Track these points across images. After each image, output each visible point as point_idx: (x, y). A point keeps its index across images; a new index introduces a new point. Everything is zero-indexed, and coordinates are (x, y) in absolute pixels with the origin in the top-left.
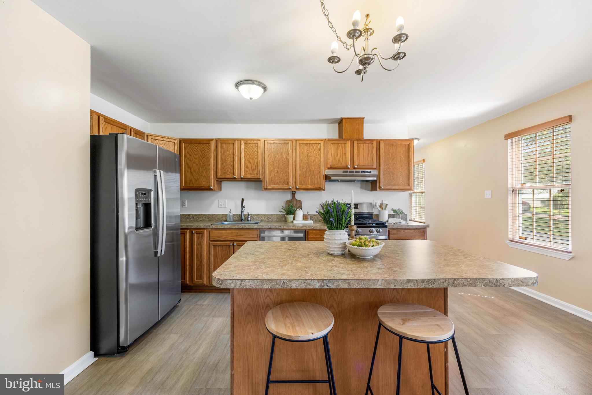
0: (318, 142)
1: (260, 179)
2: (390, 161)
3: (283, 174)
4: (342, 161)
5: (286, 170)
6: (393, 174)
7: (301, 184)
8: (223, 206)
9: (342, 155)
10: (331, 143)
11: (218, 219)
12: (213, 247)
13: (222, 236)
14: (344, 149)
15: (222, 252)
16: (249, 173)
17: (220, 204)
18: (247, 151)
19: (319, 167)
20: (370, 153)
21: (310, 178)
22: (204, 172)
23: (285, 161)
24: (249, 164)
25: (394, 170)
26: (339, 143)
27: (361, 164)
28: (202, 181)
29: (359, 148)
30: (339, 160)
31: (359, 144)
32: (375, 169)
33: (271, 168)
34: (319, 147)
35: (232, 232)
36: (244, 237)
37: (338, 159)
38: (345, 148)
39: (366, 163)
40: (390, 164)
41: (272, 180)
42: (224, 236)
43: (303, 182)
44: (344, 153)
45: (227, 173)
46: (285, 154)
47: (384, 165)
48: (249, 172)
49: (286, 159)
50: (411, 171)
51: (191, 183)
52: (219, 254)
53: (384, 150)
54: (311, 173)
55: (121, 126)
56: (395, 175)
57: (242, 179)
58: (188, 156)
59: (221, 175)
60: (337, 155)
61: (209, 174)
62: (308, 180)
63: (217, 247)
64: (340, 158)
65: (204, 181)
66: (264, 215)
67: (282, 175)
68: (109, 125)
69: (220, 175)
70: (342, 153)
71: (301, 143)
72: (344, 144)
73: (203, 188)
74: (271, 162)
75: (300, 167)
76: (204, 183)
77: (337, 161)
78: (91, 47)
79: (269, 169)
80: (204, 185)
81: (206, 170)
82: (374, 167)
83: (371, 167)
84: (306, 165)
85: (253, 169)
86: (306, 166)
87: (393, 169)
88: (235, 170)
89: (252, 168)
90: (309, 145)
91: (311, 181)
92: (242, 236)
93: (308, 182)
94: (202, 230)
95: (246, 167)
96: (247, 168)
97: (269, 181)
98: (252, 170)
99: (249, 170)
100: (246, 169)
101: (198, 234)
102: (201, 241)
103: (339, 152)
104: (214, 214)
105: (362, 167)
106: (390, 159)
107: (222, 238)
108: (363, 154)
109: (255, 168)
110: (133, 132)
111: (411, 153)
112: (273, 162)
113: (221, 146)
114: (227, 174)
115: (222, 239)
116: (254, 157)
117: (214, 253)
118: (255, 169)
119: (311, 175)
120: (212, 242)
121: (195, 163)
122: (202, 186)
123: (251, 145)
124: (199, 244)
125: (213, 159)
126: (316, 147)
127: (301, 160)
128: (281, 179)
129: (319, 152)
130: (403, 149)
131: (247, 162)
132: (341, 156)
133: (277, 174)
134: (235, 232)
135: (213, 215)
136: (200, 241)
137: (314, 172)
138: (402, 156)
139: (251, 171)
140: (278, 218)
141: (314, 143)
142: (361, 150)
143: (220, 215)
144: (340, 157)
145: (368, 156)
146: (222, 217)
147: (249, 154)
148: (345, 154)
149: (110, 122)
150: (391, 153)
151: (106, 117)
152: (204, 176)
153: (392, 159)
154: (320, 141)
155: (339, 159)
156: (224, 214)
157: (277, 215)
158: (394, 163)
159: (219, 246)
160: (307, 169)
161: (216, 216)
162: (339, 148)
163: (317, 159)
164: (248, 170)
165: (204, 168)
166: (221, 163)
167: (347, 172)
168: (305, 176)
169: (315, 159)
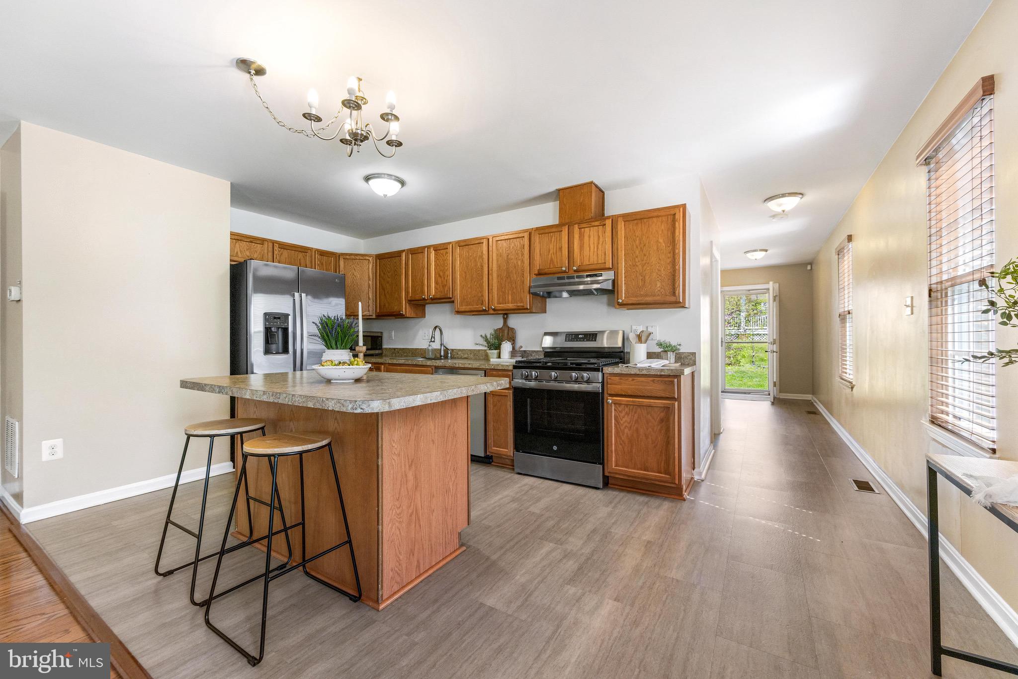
0: (520, 235)
1: (450, 298)
2: (637, 252)
3: (477, 289)
4: (555, 261)
5: (481, 282)
6: (642, 276)
7: (499, 303)
8: (427, 337)
9: (556, 253)
10: (539, 234)
11: (421, 354)
14: (558, 242)
16: (439, 292)
17: (424, 334)
18: (438, 261)
19: (523, 274)
20: (601, 243)
21: (510, 292)
22: (397, 294)
23: (479, 270)
24: (439, 280)
25: (645, 267)
26: (550, 233)
27: (586, 262)
28: (394, 306)
29: (581, 236)
30: (552, 260)
31: (583, 230)
32: (609, 269)
33: (463, 282)
34: (522, 243)
37: (550, 258)
38: (560, 239)
39: (593, 259)
40: (637, 257)
41: (464, 299)
43: (501, 300)
44: (559, 248)
45: (418, 292)
46: (479, 259)
47: (625, 260)
48: (439, 290)
49: (480, 267)
50: (677, 267)
51: (385, 309)
53: (625, 233)
54: (511, 285)
55: (300, 250)
56: (647, 278)
57: (432, 300)
58: (382, 275)
60: (549, 252)
61: (400, 295)
64: (553, 256)
65: (396, 305)
67: (476, 291)
68: (285, 250)
69: (410, 295)
70: (557, 248)
71: (499, 241)
72: (558, 233)
73: (395, 313)
74: (463, 273)
75: (498, 276)
77: (549, 263)
78: (231, 183)
79: (460, 284)
81: (398, 291)
82: (607, 266)
83: (602, 266)
84: (506, 273)
86: (505, 275)
87: (643, 267)
88: (425, 288)
89: (442, 283)
90: (510, 241)
91: (512, 297)
93: (508, 299)
95: (436, 283)
97: (461, 300)
98: (442, 286)
99: (439, 287)
100: (436, 285)
103: (551, 246)
105: (587, 268)
106: (637, 247)
108: (589, 245)
109: (446, 283)
110: (318, 253)
111: (677, 231)
112: (465, 273)
113: (412, 258)
114: (417, 295)
116: (445, 269)
118: (445, 285)
119: (512, 287)
121: (388, 283)
122: (395, 310)
123: (442, 251)
125: (404, 276)
126: (518, 243)
127: (499, 267)
128: (475, 296)
129: (523, 250)
130: (663, 227)
131: (437, 276)
132: (554, 254)
133: (470, 290)
135: (416, 349)
137: (515, 283)
138: (661, 240)
139: (441, 289)
141: (516, 238)
142: (586, 238)
144: (552, 254)
145: (598, 248)
147: (440, 265)
148: (561, 249)
149: (285, 247)
150: (638, 237)
151: (281, 243)
152: (397, 298)
153: (641, 248)
154: (523, 232)
155: (552, 258)
158: (645, 255)
160: (507, 280)
161: (419, 351)
162: (551, 241)
163: (519, 263)
165: (397, 288)
166: (411, 280)
167: (563, 278)
168: (503, 290)
169: (517, 263)
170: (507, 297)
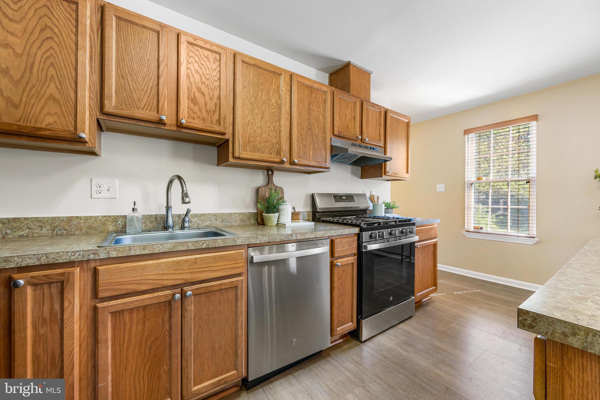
0: (323, 88)
1: (224, 134)
3: (271, 133)
4: (351, 128)
5: (275, 125)
8: (105, 194)
9: (351, 120)
10: (339, 97)
11: (90, 228)
12: (109, 318)
13: (144, 278)
14: (353, 110)
15: (144, 324)
16: (198, 117)
17: (94, 188)
18: (196, 64)
19: (324, 131)
20: (378, 124)
21: (311, 147)
22: (52, 85)
23: (273, 108)
24: (198, 96)
26: (347, 99)
27: (370, 137)
28: (40, 113)
29: (368, 114)
30: (348, 125)
31: (368, 108)
32: (382, 146)
33: (248, 117)
34: (324, 97)
35: (179, 262)
36: (212, 268)
38: (355, 109)
39: (373, 136)
41: (249, 141)
42: (152, 277)
43: (302, 153)
44: (353, 117)
45: (138, 104)
46: (274, 93)
47: (390, 143)
48: (199, 114)
49: (275, 105)
50: (409, 155)
52: (134, 332)
54: (313, 139)
57: (179, 129)
59: (115, 106)
60: (346, 117)
61: (73, 95)
62: (309, 150)
63: (126, 313)
64: (349, 123)
65: (48, 114)
66: (215, 215)
67: (269, 133)
69: (113, 104)
70: (351, 116)
71: (299, 82)
72: (353, 103)
73: (47, 133)
74: (248, 103)
75: (298, 124)
76: (49, 120)
77: (346, 127)
80: (50, 124)
81: (56, 80)
84: (307, 124)
85: (210, 111)
86: (306, 126)
88: (164, 102)
89: (206, 105)
90: (312, 90)
91: (313, 153)
92: (206, 269)
93: (309, 155)
94: (60, 271)
95: (192, 102)
96: (195, 105)
97: (244, 143)
98: (207, 111)
99: (200, 110)
100: (192, 105)
101: (43, 284)
102: (57, 307)
104: (77, 217)
105: (371, 141)
107: (144, 284)
108: (372, 124)
109: (214, 109)
111: (409, 133)
112: (252, 104)
113: (118, 26)
114: (138, 109)
115: (144, 288)
116: (213, 83)
117: (114, 336)
118: (214, 112)
119: (313, 142)
120: (105, 304)
122: (43, 126)
124: (44, 321)
126: (320, 96)
127: (299, 114)
128: (267, 141)
129: (324, 105)
131: (194, 90)
133: (260, 131)
134: (186, 261)
135: (70, 219)
136: (52, 309)
137: (317, 138)
138: (403, 136)
139: (205, 114)
140: (242, 220)
141: (318, 89)
142: (370, 117)
143: (96, 217)
144: (348, 121)
145: (376, 128)
146: (104, 224)
147: (200, 72)
150: (395, 128)
152: (52, 97)
153: (396, 138)
154: (326, 87)
155: (347, 123)
156: (109, 216)
157: (240, 214)
159: (132, 309)
160: (308, 132)
161: (82, 221)
162: (348, 107)
163: (321, 117)
164: (196, 109)
165: (52, 72)
166: (117, 73)
167: (356, 145)
168: (304, 142)
169: (319, 116)
170: (308, 151)
